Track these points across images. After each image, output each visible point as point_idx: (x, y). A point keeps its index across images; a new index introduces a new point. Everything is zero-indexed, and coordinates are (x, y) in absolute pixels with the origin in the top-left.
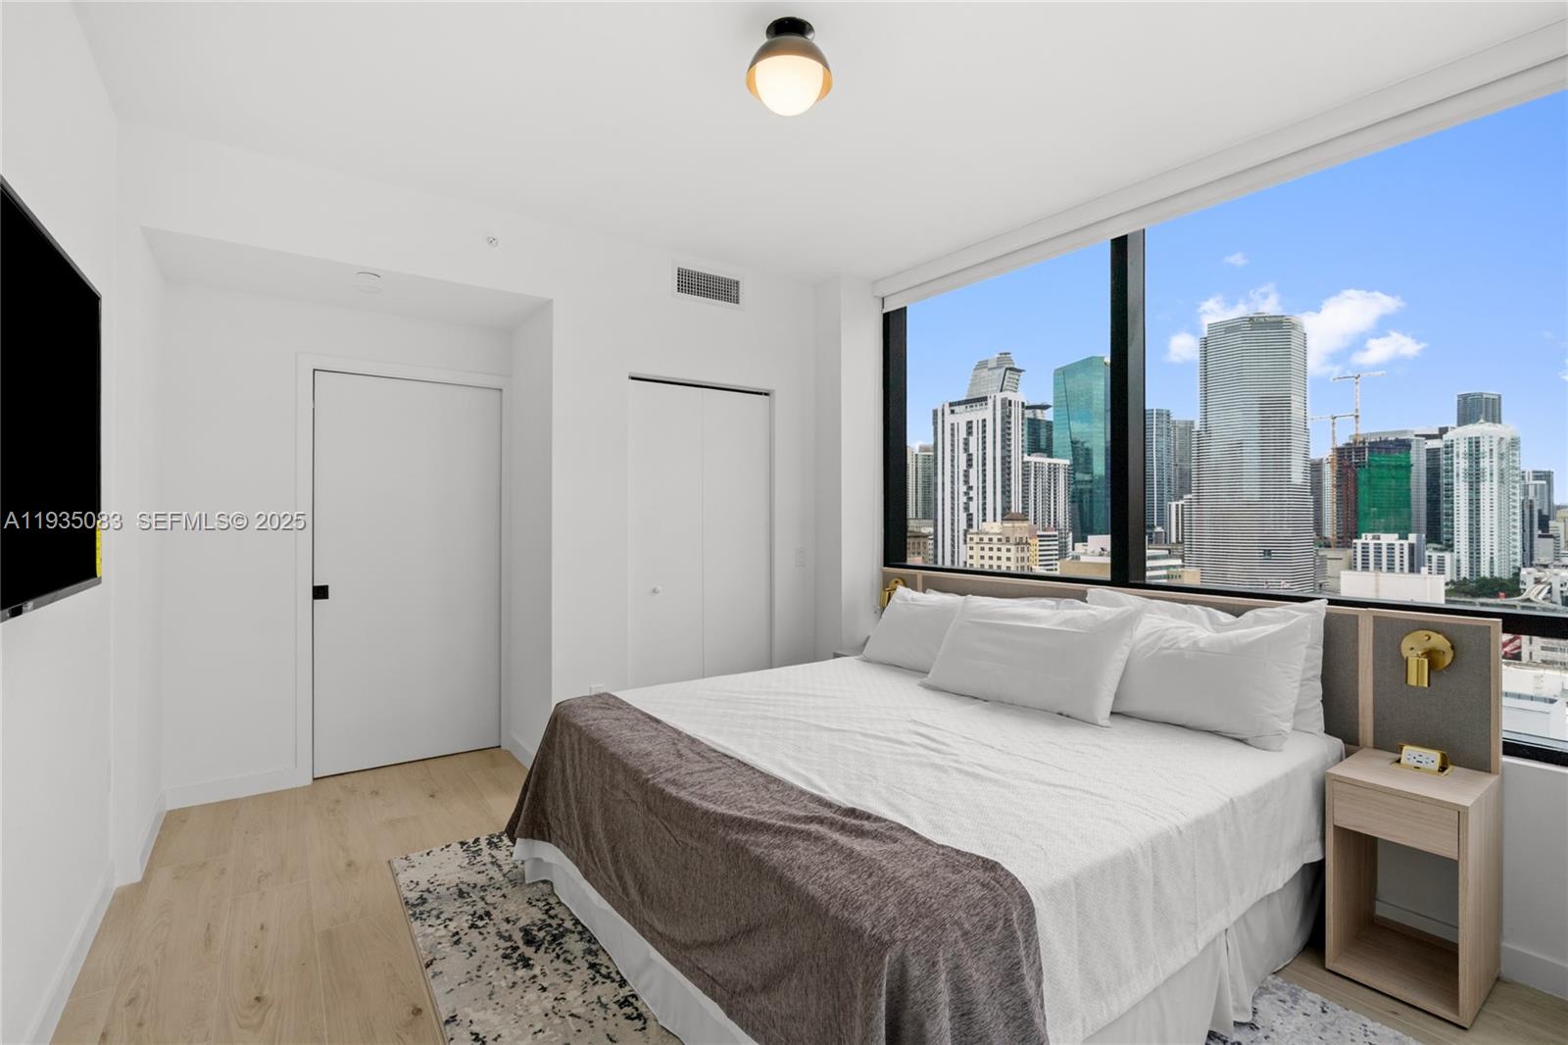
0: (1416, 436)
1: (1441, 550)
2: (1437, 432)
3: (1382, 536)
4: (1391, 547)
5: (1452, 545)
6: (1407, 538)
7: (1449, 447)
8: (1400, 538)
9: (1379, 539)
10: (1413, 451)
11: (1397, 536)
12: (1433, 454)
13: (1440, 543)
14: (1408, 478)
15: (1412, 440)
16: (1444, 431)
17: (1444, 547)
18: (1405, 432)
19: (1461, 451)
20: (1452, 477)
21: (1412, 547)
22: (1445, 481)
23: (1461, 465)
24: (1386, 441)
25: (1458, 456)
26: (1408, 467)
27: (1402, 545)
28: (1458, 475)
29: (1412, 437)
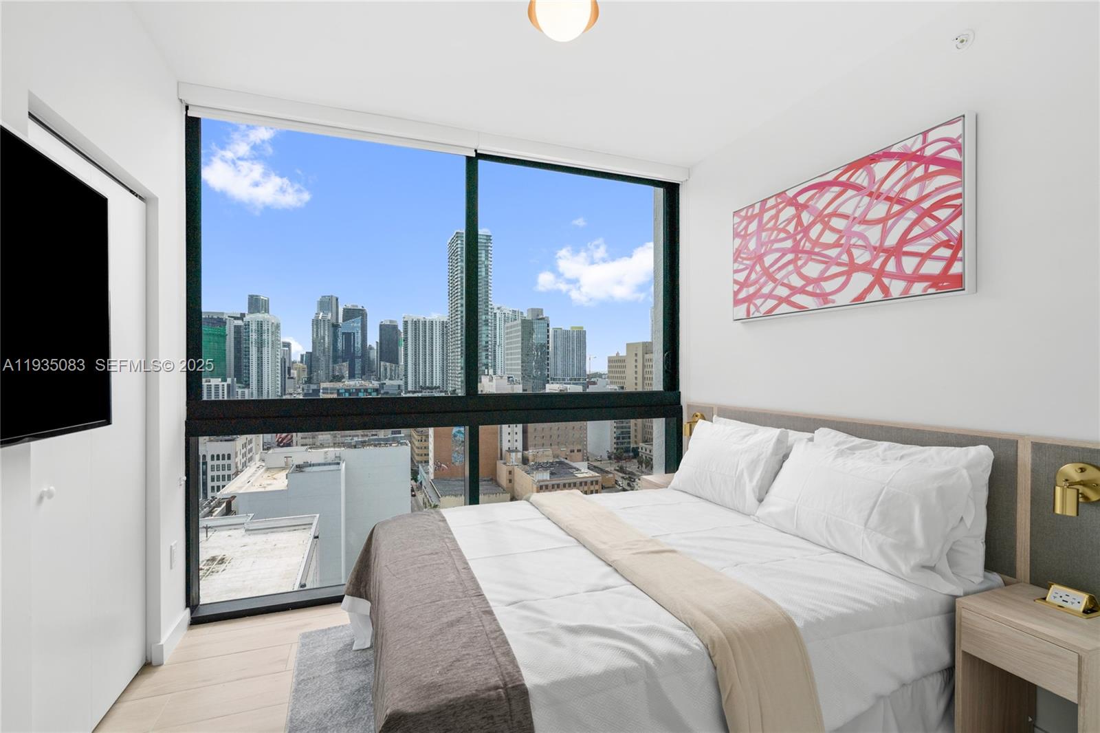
0: (229, 317)
1: (243, 388)
2: (239, 316)
3: (212, 380)
4: (217, 387)
5: (249, 384)
6: (226, 381)
7: (247, 325)
8: (222, 381)
9: (210, 382)
10: (227, 326)
11: (220, 380)
12: (237, 328)
13: (242, 383)
14: (225, 342)
15: (226, 319)
16: (243, 315)
17: (243, 385)
18: (223, 314)
19: (254, 328)
20: (249, 344)
21: (229, 386)
22: (244, 346)
23: (254, 336)
24: (212, 318)
25: (252, 331)
26: (224, 336)
27: (223, 385)
28: (252, 343)
29: (225, 317)
